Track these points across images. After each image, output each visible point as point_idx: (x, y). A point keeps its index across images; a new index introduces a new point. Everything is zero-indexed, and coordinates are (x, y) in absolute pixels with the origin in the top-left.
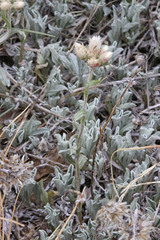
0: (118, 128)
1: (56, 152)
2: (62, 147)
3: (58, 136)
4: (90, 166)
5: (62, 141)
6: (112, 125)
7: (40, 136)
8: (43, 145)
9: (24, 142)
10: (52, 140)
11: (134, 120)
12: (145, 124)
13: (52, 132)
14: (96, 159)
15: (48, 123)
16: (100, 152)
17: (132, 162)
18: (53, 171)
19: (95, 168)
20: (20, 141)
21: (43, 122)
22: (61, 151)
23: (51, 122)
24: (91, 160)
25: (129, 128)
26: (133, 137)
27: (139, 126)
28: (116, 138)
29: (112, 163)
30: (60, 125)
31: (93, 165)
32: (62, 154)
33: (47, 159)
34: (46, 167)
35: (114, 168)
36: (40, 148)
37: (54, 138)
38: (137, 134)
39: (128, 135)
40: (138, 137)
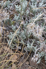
0: (33, 3)
1: (15, 10)
2: (17, 9)
3: (16, 5)
4: (25, 14)
5: (17, 7)
6: (31, 3)
7: (10, 6)
8: (11, 8)
9: (6, 7)
10: (14, 7)
11: (37, 1)
12: (40, 2)
13: (14, 5)
14: (26, 12)
15: (13, 2)
16: (27, 10)
17: (37, 13)
18: (14, 15)
19: (26, 15)
20: (5, 7)
21: (11, 2)
22: (16, 10)
23: (14, 1)
24: (25, 12)
25: (36, 3)
26: (37, 6)
27: (39, 3)
28: (32, 6)
29: (31, 13)
30: (16, 2)
31: (26, 14)
32: (17, 10)
33: (13, 12)
34: (12, 14)
35: (32, 15)
36: (10, 9)
37: (14, 6)
38: (38, 5)
39: (36, 5)
40: (38, 6)
